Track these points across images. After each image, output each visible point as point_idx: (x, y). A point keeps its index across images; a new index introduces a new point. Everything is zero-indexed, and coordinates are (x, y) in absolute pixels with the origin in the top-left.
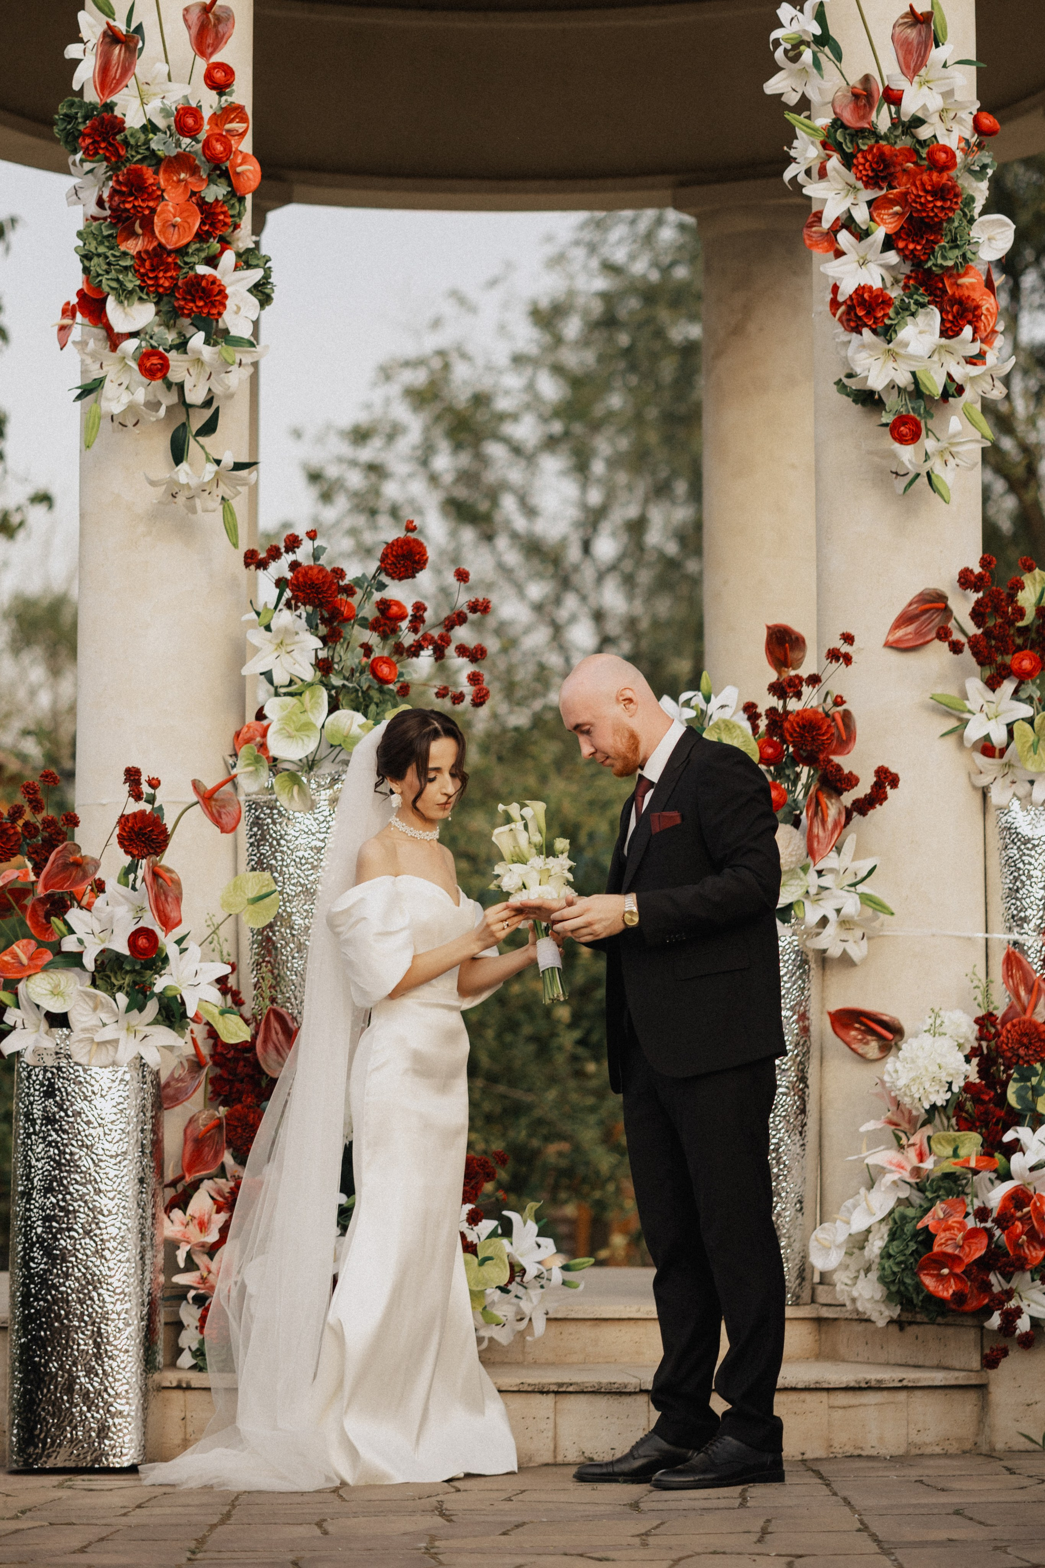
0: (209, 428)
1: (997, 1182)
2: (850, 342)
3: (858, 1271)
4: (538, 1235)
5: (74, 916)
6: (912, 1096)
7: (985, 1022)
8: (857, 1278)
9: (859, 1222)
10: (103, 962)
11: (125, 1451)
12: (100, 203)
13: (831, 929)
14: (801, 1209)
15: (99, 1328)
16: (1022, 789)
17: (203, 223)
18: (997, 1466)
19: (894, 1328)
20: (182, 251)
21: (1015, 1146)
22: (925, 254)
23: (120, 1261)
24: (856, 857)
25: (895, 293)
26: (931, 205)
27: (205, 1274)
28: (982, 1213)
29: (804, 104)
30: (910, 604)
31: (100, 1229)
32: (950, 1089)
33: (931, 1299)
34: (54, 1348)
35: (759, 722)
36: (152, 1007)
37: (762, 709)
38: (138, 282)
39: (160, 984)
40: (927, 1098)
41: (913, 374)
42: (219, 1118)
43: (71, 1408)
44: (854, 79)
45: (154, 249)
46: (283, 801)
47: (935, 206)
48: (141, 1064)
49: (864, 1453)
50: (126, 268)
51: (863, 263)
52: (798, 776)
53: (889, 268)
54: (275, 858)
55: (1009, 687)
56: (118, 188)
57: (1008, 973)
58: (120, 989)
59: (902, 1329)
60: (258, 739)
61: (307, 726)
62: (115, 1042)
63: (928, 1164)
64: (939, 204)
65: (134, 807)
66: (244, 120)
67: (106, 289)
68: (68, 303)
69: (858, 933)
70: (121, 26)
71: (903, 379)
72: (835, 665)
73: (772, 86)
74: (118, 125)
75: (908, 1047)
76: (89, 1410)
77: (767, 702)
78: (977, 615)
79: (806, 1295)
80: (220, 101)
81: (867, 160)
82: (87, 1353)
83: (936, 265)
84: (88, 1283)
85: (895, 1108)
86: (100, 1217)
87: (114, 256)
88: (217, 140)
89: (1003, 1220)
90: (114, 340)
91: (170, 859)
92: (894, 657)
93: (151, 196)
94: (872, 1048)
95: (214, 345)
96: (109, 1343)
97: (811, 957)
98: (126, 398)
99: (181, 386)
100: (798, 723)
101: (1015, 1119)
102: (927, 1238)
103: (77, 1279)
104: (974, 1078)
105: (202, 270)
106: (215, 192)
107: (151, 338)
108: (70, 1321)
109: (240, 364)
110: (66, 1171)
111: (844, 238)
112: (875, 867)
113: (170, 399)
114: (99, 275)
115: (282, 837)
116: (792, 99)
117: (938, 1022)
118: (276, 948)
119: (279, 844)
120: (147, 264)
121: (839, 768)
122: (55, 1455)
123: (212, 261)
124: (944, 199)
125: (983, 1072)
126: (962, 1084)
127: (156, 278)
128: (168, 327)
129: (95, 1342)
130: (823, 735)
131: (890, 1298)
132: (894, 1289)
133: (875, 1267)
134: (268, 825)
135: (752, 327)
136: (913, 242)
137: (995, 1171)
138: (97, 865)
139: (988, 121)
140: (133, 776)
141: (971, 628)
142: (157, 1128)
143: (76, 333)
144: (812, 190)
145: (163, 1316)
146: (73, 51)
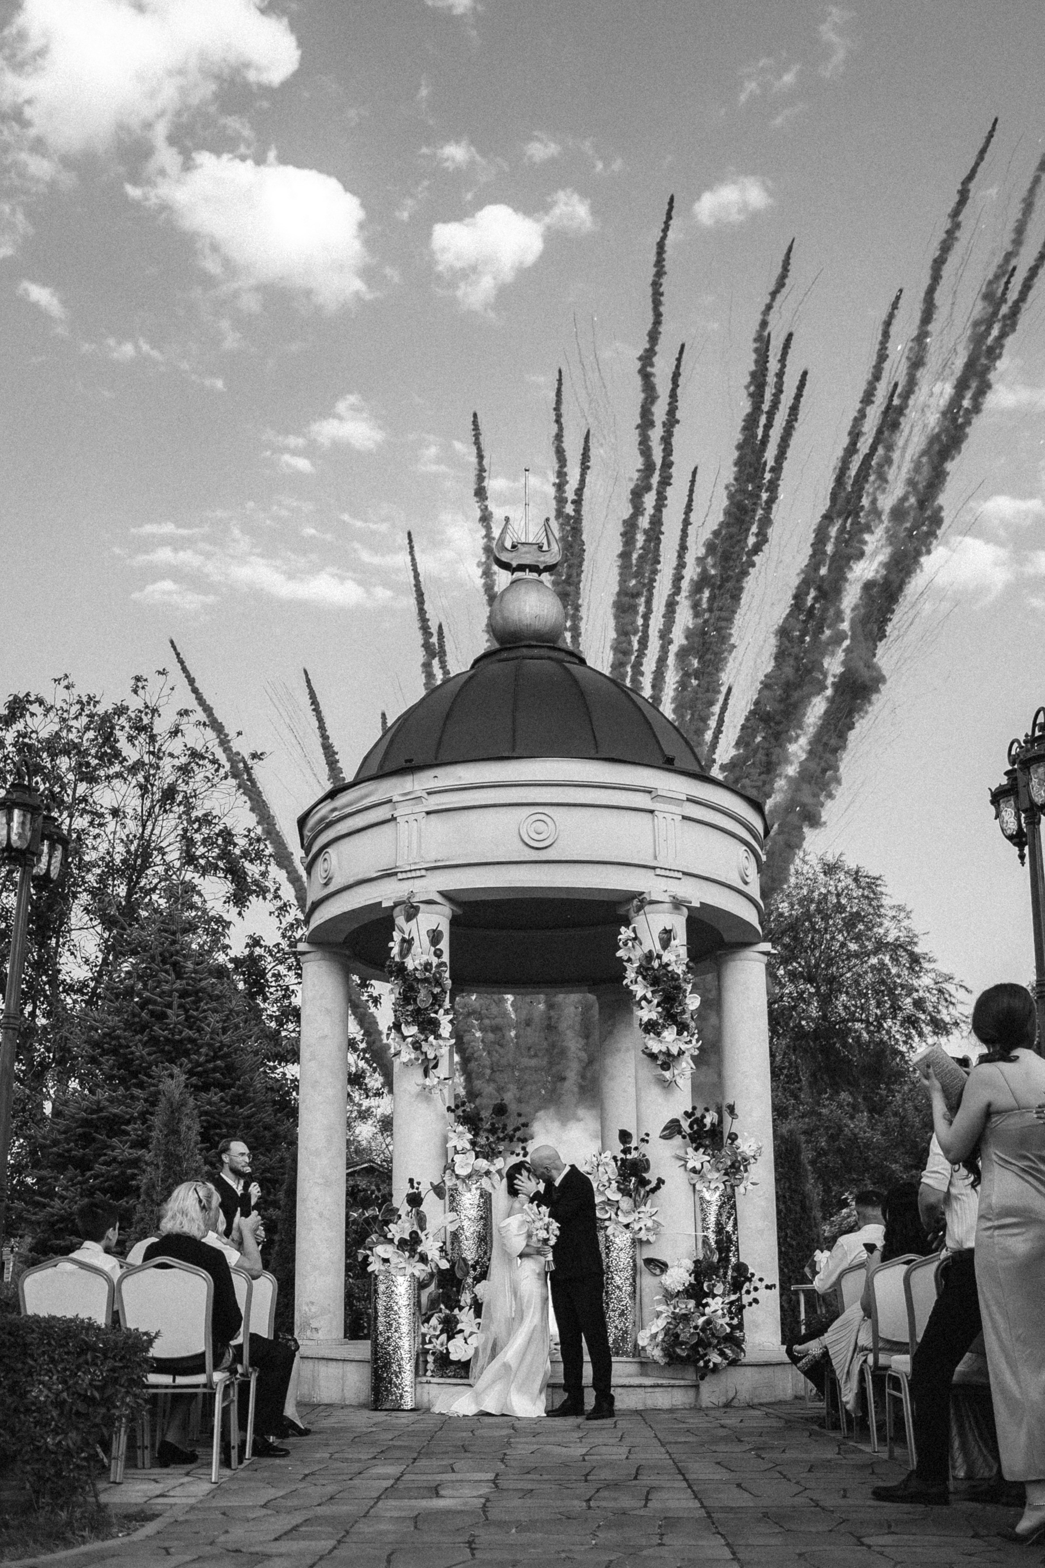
0: (435, 1067)
1: (700, 1317)
2: (646, 1037)
3: (655, 1346)
5: (391, 1226)
6: (671, 1288)
7: (697, 1262)
8: (654, 1348)
9: (654, 1330)
10: (401, 1242)
11: (409, 1404)
13: (643, 1231)
14: (635, 1325)
15: (400, 1363)
16: (707, 1184)
17: (433, 1000)
18: (702, 1413)
19: (667, 1366)
20: (426, 1009)
21: (707, 1305)
22: (671, 1007)
23: (407, 1340)
24: (652, 1207)
25: (660, 1021)
26: (672, 992)
27: (435, 1345)
28: (696, 1327)
29: (629, 960)
30: (667, 1125)
31: (400, 1330)
32: (685, 1285)
33: (679, 1356)
34: (385, 1369)
36: (417, 1257)
37: (619, 1159)
38: (412, 1019)
39: (419, 1249)
40: (677, 1288)
41: (668, 1048)
42: (440, 1293)
43: (391, 1389)
44: (646, 951)
45: (417, 1008)
46: (460, 1189)
47: (674, 992)
48: (413, 1275)
50: (408, 1015)
51: (650, 1011)
52: (631, 1181)
53: (659, 1013)
54: (457, 1208)
55: (702, 1150)
56: (405, 989)
57: (703, 1247)
58: (407, 1250)
59: (670, 1366)
60: (452, 1168)
61: (467, 1164)
62: (405, 1268)
63: (677, 1311)
65: (411, 1191)
66: (446, 967)
67: (402, 1022)
68: (389, 1026)
69: (652, 1232)
70: (406, 936)
71: (664, 1049)
72: (643, 1143)
73: (619, 954)
74: (405, 969)
75: (669, 1272)
76: (397, 1390)
77: (621, 1156)
78: (691, 1126)
79: (637, 1354)
80: (439, 962)
81: (651, 978)
82: (396, 1371)
83: (674, 1012)
84: (396, 1348)
85: (666, 1292)
86: (400, 1326)
87: (404, 1011)
88: (438, 974)
89: (703, 1330)
90: (404, 1038)
91: (421, 1209)
92: (662, 1141)
93: (416, 992)
94: (658, 1271)
95: (437, 1040)
96: (403, 1368)
97: (636, 1241)
98: (408, 1057)
99: (426, 1053)
100: (632, 1163)
101: (707, 1295)
102: (677, 1336)
103: (392, 1346)
104: (693, 1282)
105: (433, 1015)
106: (437, 990)
107: (416, 1037)
108: (391, 1360)
109: (445, 1046)
110: (389, 1310)
111: (643, 1003)
112: (657, 1211)
113: (422, 1057)
114: (399, 1017)
116: (626, 958)
117: (681, 1262)
118: (458, 1238)
119: (458, 1203)
120: (415, 1014)
121: (645, 1178)
122: (385, 1404)
123: (436, 1012)
124: (677, 990)
125: (696, 1279)
126: (689, 1283)
127: (418, 1018)
128: (422, 1034)
129: (399, 1367)
130: (640, 1167)
131: (665, 1356)
132: (666, 1352)
133: (660, 1345)
134: (455, 1196)
135: (615, 1031)
136: (667, 1004)
137: (700, 1313)
138: (398, 1210)
139: (691, 964)
140: (411, 1181)
141: (689, 1131)
142: (419, 1296)
143: (392, 1036)
144: (633, 987)
145: (421, 1359)
146: (391, 944)
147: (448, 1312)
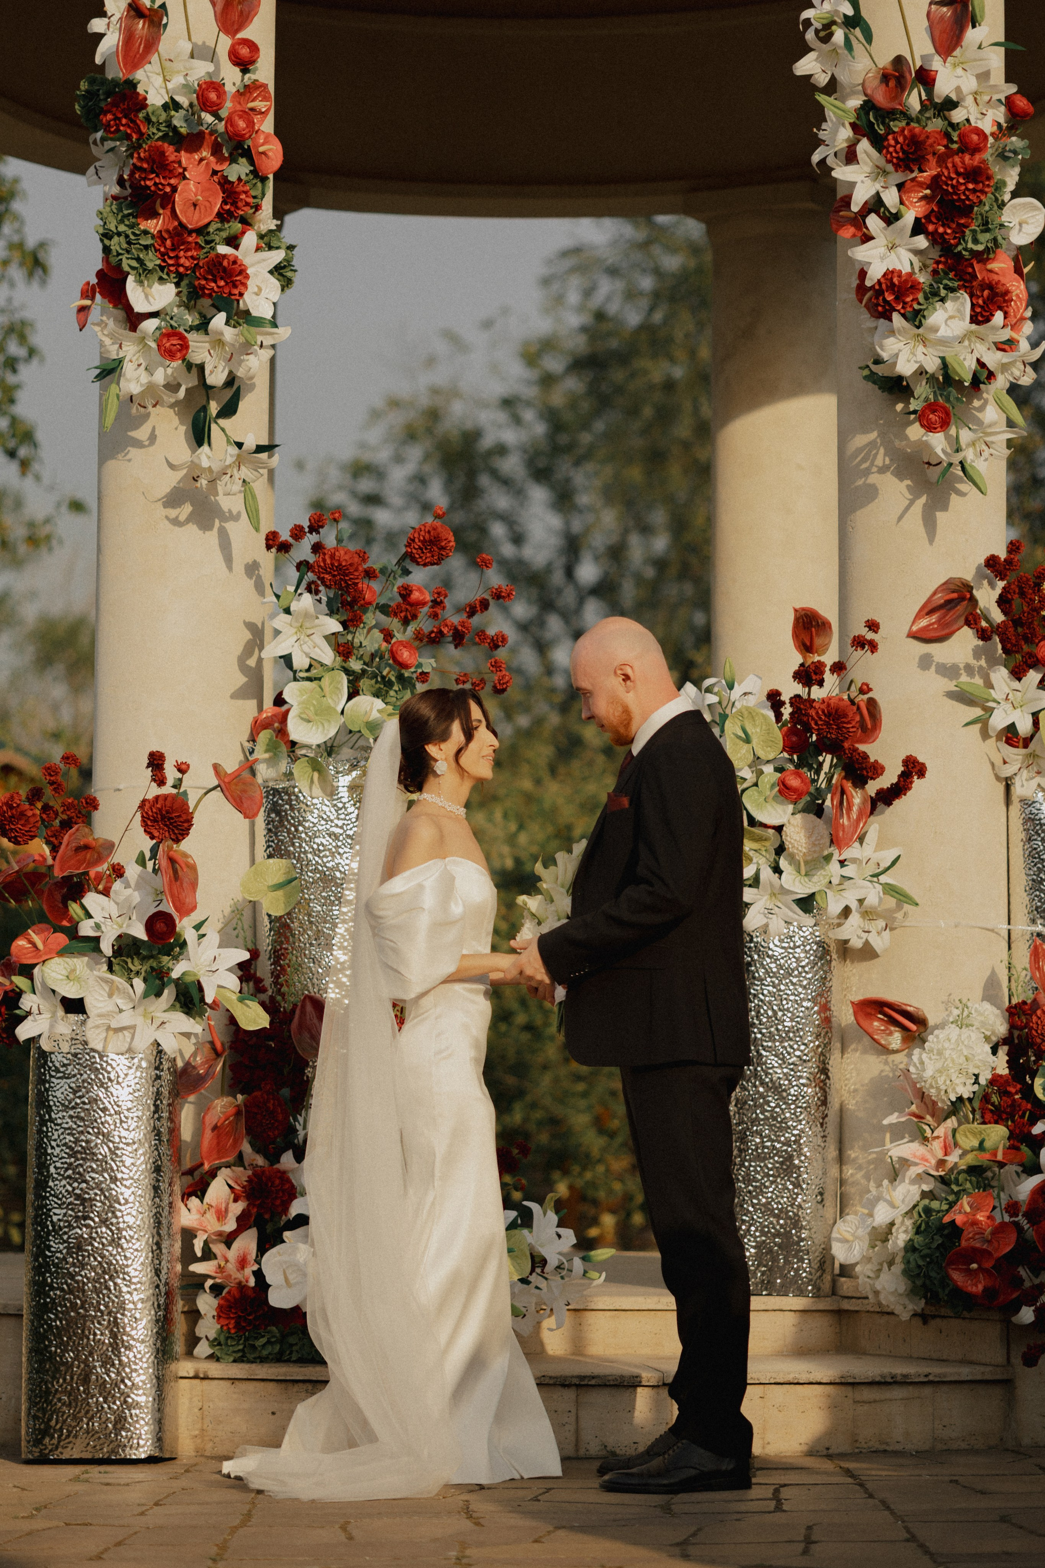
0: (229, 410)
1: (1023, 1176)
2: (876, 328)
3: (881, 1264)
4: (558, 1226)
5: (91, 900)
6: (938, 1089)
7: (1015, 1012)
8: (880, 1270)
9: (882, 1215)
10: (120, 947)
11: (142, 1442)
12: (121, 182)
13: (855, 919)
14: (822, 1200)
15: (116, 1318)
17: (224, 202)
19: (918, 1322)
20: (201, 231)
22: (955, 238)
23: (137, 1250)
24: (879, 847)
25: (923, 278)
26: (963, 188)
27: (223, 1264)
28: (1010, 1207)
29: (832, 87)
30: (935, 593)
31: (116, 1217)
32: (976, 1082)
34: (69, 1338)
35: (782, 710)
36: (169, 994)
37: (785, 697)
38: (158, 262)
39: (177, 970)
40: (954, 1089)
41: (943, 359)
42: (238, 1106)
43: (86, 1399)
44: (885, 60)
45: (175, 228)
46: (302, 787)
47: (967, 189)
48: (158, 1050)
49: (888, 1448)
50: (146, 247)
51: (892, 247)
52: (820, 765)
53: (917, 252)
54: (293, 845)
55: (1033, 676)
56: (139, 164)
57: (1036, 965)
58: (138, 973)
59: (925, 1322)
60: (276, 725)
61: (325, 710)
62: (132, 1028)
63: (953, 1157)
64: (971, 186)
65: (155, 791)
66: (266, 99)
67: (126, 268)
68: (88, 283)
69: (881, 923)
70: (145, 1)
71: (932, 365)
72: (860, 652)
73: (803, 67)
74: (139, 104)
75: (933, 1038)
76: (105, 1402)
77: (790, 689)
78: (1003, 601)
79: (826, 1286)
80: (242, 80)
81: (897, 142)
82: (104, 1343)
83: (966, 249)
84: (104, 1272)
85: (919, 1101)
86: (117, 1205)
87: (134, 234)
88: (240, 117)
90: (133, 320)
91: (186, 845)
92: (916, 647)
93: (171, 174)
94: (896, 1039)
95: (234, 327)
96: (125, 1333)
97: (833, 948)
98: (145, 378)
99: (201, 368)
100: (823, 711)
102: (959, 1239)
103: (93, 1269)
104: (1001, 1071)
105: (223, 250)
106: (237, 171)
107: (172, 318)
108: (86, 1311)
109: (261, 346)
110: (83, 1159)
111: (873, 222)
112: (899, 857)
113: (189, 382)
114: (119, 254)
115: (300, 824)
116: (822, 80)
117: (966, 1013)
118: (293, 935)
119: (297, 830)
120: (168, 243)
121: (865, 756)
122: (70, 1446)
123: (233, 241)
124: (976, 182)
125: (1009, 1061)
126: (989, 1077)
127: (177, 258)
128: (187, 307)
129: (111, 1331)
130: (849, 723)
131: (913, 1292)
132: (919, 1283)
133: (898, 1259)
134: (285, 811)
135: (763, 330)
136: (943, 226)
137: (1022, 1165)
138: (112, 849)
139: (1022, 103)
140: (156, 761)
141: (998, 616)
142: (173, 1118)
143: (95, 314)
144: (842, 173)
145: (179, 1305)
146: (97, 25)
147: (260, 1161)
